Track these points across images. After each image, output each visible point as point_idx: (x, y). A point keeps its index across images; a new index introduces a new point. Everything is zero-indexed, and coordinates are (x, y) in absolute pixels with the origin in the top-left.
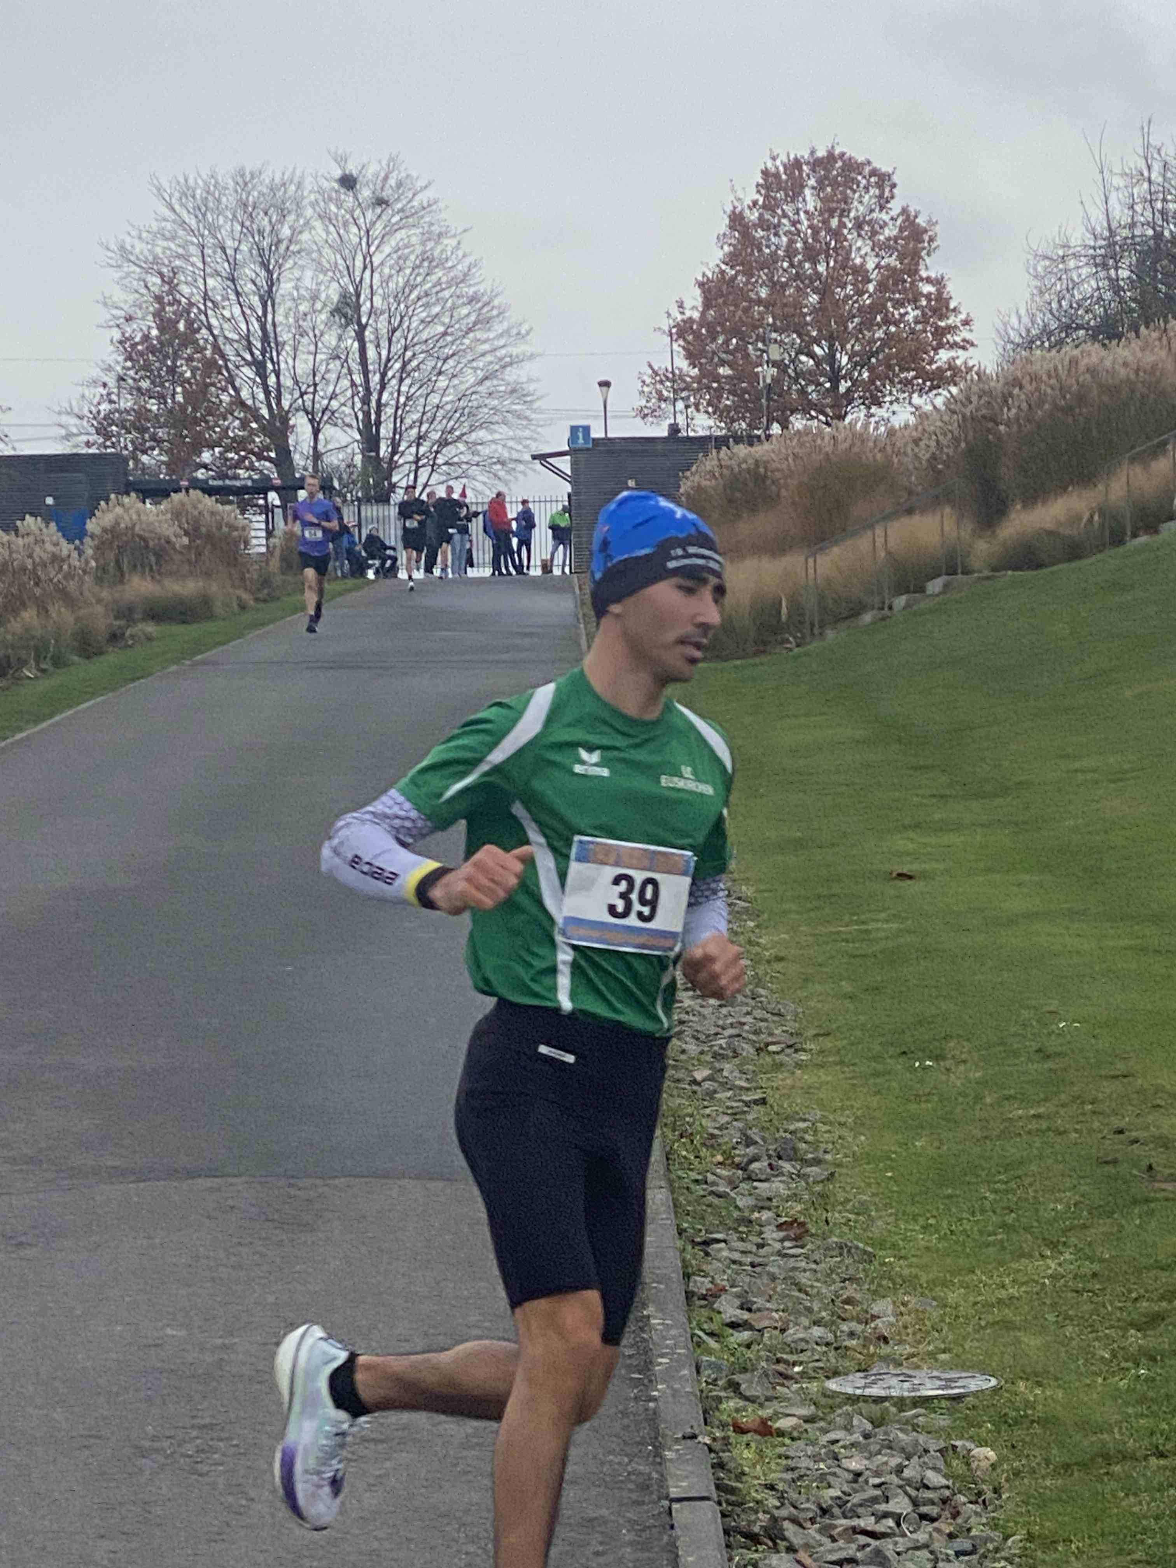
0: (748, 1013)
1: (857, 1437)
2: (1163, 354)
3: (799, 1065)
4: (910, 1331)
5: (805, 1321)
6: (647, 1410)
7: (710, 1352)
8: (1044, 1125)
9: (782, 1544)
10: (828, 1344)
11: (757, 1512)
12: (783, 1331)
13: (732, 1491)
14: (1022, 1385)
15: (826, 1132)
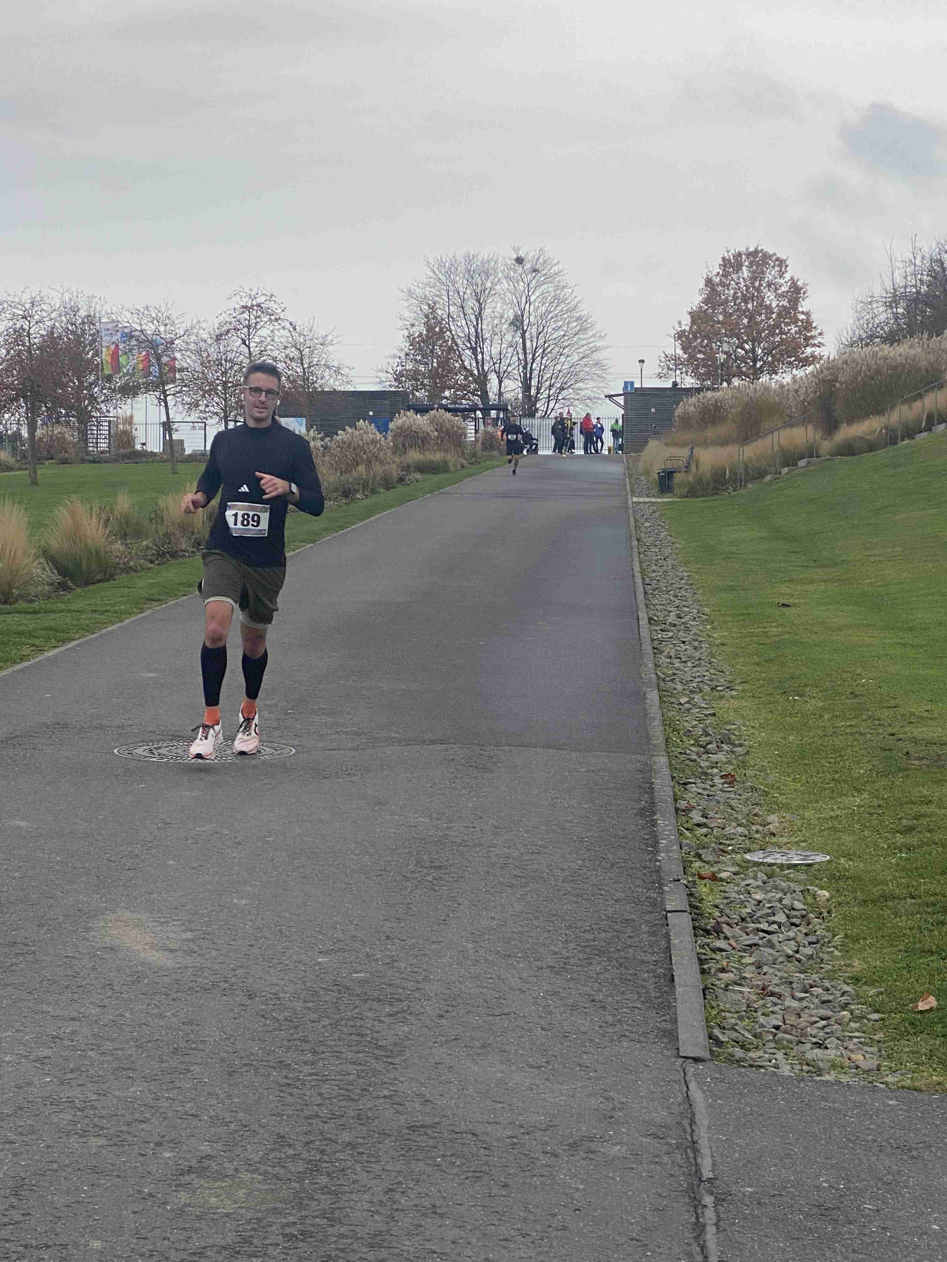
0: (707, 671)
1: (760, 883)
2: (919, 350)
3: (732, 697)
4: (786, 830)
5: (734, 824)
6: (656, 866)
7: (687, 838)
8: (854, 730)
9: (722, 935)
10: (745, 836)
11: (709, 919)
12: (723, 829)
13: (697, 908)
14: (842, 860)
15: (746, 730)
